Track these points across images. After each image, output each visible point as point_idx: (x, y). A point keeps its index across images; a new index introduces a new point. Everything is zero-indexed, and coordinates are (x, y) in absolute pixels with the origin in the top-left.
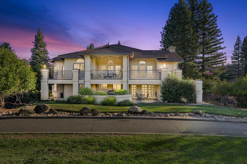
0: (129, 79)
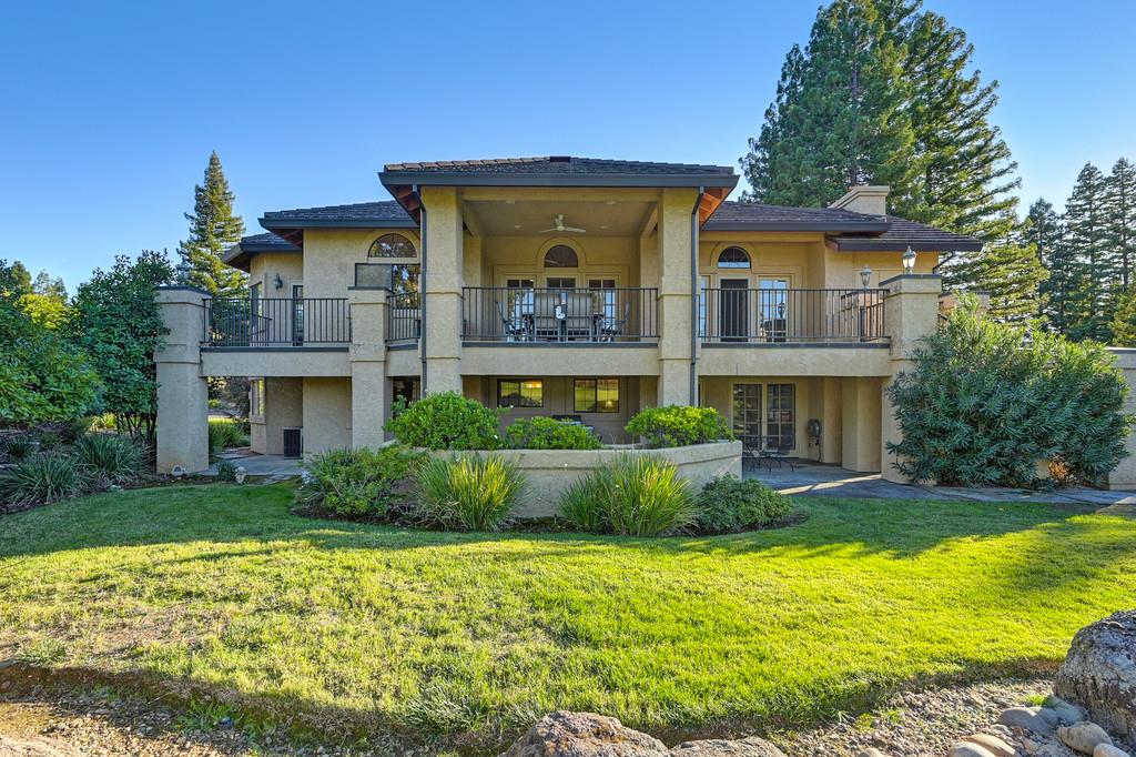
0: (704, 346)
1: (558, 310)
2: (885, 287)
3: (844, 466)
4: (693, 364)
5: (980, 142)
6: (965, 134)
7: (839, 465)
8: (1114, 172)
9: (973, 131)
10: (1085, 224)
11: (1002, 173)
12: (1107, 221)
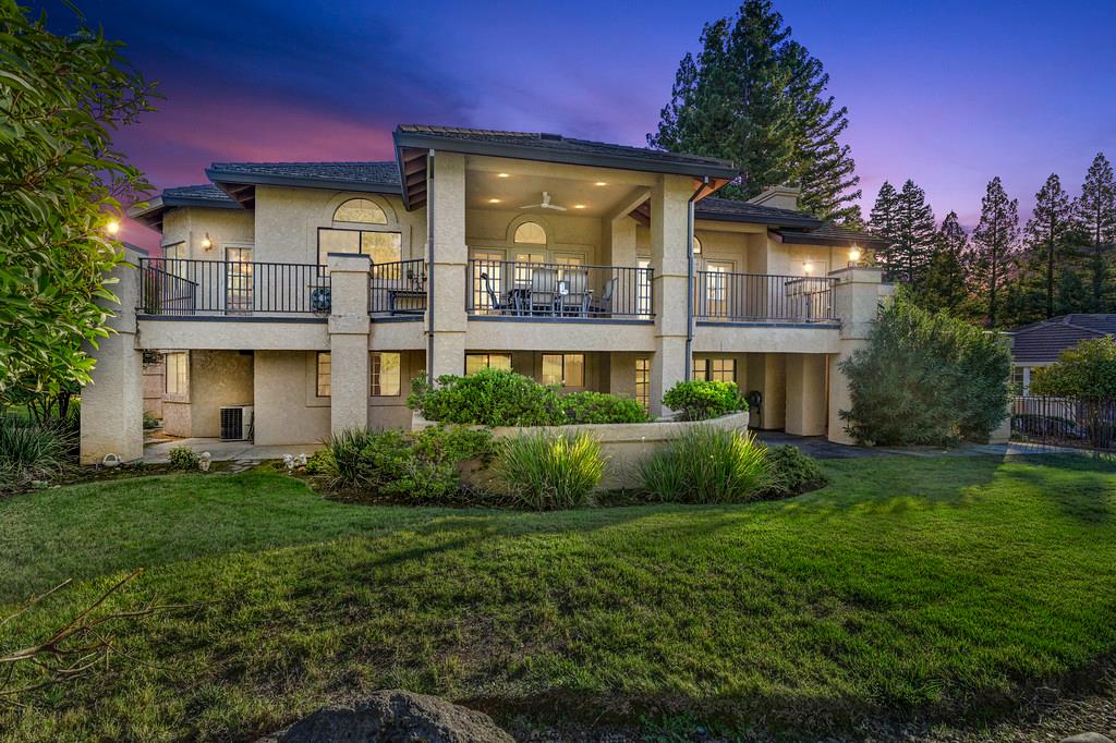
0: (698, 324)
1: (562, 286)
2: (836, 276)
3: (787, 431)
4: (689, 341)
5: (833, 157)
6: (821, 149)
7: (782, 430)
8: (904, 191)
9: (829, 146)
10: (883, 230)
11: (847, 185)
12: (899, 230)
